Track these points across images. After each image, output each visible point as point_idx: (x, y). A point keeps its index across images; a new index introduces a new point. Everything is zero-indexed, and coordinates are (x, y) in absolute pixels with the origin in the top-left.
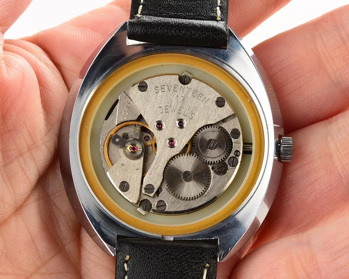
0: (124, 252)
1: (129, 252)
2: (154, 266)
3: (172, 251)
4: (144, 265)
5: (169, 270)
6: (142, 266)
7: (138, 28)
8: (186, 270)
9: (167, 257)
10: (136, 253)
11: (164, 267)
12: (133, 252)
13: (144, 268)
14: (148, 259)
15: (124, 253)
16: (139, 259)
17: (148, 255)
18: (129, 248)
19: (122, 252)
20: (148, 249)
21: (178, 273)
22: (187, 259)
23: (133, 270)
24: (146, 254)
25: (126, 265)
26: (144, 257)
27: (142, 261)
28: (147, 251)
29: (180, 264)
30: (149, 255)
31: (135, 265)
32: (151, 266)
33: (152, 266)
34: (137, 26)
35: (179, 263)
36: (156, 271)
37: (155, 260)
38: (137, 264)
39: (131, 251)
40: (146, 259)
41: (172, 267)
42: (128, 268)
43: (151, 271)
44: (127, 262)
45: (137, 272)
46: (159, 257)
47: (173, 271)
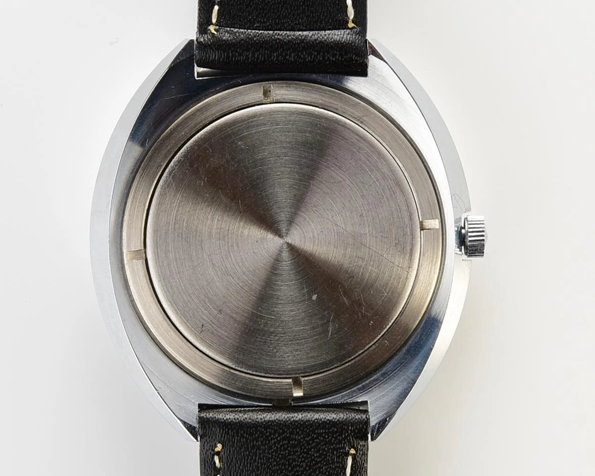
0: (212, 437)
1: (221, 437)
2: (264, 460)
3: (292, 433)
4: (246, 458)
5: (290, 465)
6: (243, 461)
7: (214, 55)
8: (317, 463)
9: (285, 444)
10: (232, 438)
11: (280, 460)
12: (227, 438)
13: (247, 464)
14: (254, 449)
15: (212, 439)
16: (238, 449)
17: (253, 441)
18: (220, 430)
19: (209, 437)
20: (252, 431)
21: (305, 469)
22: (318, 444)
23: (229, 467)
24: (249, 441)
25: (216, 459)
26: (246, 446)
27: (244, 452)
28: (251, 434)
29: (307, 453)
30: (255, 442)
31: (232, 458)
32: (258, 460)
33: (261, 460)
34: (211, 51)
35: (304, 453)
36: (268, 467)
37: (265, 450)
38: (235, 456)
39: (223, 435)
40: (250, 449)
41: (294, 460)
42: (221, 464)
43: (260, 468)
44: (218, 453)
45: (237, 470)
46: (271, 445)
47: (296, 466)
